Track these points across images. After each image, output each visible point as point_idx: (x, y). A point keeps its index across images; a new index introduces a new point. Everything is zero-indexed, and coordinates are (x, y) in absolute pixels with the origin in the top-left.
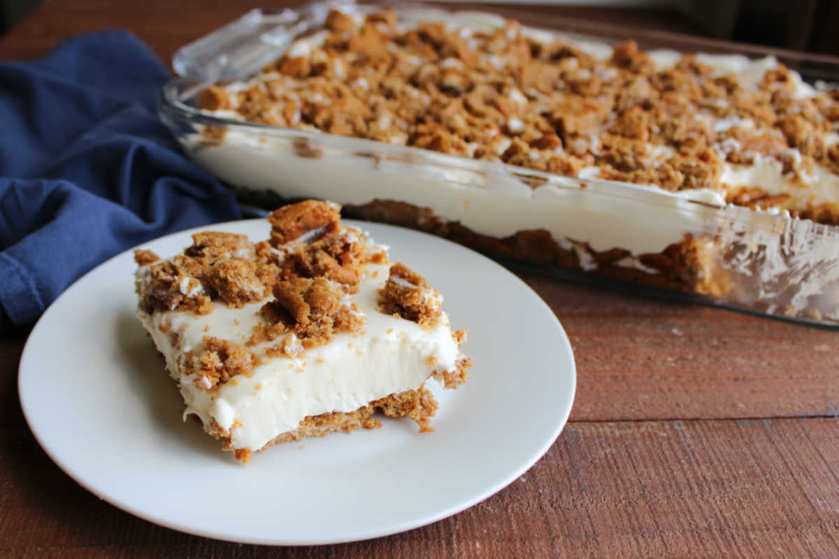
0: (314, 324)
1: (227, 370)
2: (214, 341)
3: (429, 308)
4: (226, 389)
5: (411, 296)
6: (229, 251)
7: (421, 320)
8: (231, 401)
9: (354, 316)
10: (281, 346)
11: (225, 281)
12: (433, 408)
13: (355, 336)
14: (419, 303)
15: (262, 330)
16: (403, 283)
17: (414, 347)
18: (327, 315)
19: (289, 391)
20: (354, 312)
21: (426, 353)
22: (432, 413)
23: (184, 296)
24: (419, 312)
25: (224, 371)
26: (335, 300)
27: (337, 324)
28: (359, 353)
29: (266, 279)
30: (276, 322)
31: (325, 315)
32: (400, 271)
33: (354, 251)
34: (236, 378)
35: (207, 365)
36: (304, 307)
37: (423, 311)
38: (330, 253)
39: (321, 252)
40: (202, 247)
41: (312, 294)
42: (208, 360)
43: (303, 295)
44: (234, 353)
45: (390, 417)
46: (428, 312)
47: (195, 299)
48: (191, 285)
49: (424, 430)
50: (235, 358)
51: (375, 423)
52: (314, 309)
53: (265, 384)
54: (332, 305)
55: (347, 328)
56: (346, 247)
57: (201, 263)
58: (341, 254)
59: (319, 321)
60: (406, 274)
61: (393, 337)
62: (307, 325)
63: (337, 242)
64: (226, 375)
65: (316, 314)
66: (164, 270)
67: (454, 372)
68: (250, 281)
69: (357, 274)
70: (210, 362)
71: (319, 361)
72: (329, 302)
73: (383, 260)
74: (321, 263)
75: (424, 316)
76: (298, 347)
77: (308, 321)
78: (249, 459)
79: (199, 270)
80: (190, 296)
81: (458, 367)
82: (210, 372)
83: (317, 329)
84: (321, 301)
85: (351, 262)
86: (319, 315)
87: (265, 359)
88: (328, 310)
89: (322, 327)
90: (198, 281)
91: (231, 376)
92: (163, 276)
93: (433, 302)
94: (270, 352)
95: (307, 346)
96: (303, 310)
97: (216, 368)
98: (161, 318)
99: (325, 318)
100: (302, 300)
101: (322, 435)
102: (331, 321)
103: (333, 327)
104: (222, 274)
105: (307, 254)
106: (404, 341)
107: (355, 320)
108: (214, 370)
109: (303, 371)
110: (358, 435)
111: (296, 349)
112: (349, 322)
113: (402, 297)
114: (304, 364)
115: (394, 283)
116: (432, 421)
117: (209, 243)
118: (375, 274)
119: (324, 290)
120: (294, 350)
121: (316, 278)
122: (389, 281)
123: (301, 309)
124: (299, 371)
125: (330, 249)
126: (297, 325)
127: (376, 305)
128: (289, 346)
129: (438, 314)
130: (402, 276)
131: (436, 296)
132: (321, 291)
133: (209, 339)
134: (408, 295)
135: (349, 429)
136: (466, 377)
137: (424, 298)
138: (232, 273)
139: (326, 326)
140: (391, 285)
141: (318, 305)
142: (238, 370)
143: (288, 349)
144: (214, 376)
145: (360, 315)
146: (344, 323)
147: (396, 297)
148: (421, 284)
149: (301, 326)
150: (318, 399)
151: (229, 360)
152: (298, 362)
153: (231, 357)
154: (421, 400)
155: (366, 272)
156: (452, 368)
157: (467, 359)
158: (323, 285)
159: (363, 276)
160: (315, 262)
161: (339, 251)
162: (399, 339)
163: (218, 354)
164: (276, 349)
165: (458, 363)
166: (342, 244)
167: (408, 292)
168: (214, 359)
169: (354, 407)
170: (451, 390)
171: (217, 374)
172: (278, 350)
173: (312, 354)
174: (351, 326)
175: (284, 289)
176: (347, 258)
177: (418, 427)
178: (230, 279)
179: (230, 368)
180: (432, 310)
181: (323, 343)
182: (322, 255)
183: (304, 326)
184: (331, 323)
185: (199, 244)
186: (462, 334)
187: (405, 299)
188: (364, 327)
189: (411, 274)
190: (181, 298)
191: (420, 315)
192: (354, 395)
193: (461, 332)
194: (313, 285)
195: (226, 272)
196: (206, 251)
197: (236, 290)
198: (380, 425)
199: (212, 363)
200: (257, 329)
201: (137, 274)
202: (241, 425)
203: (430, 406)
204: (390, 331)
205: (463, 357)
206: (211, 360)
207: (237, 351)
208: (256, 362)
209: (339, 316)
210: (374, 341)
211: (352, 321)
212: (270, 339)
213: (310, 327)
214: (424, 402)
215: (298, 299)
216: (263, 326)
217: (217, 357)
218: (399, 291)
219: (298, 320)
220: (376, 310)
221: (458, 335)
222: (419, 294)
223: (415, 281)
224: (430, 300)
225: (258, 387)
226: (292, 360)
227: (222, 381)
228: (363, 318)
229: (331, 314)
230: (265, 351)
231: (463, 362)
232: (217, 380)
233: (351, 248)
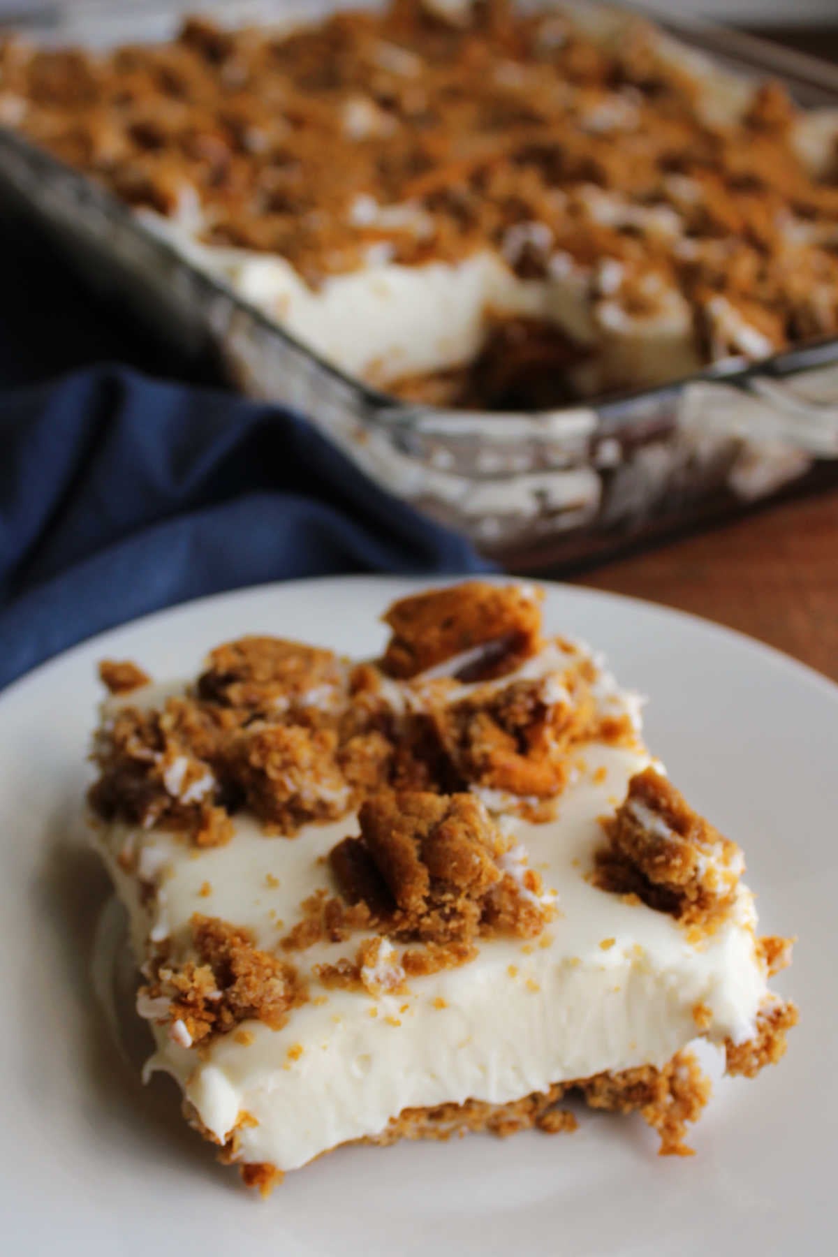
0: (434, 914)
1: (232, 1008)
2: (212, 929)
3: (707, 888)
4: (225, 1050)
5: (667, 864)
6: (285, 692)
7: (686, 916)
8: (235, 1074)
9: (528, 904)
10: (354, 962)
11: (261, 773)
12: (695, 1102)
13: (527, 951)
14: (683, 881)
15: (322, 910)
16: (655, 825)
17: (660, 981)
18: (468, 896)
19: (366, 1061)
20: (527, 895)
21: (687, 995)
22: (695, 1113)
23: (175, 800)
24: (683, 896)
25: (223, 1008)
26: (489, 864)
27: (489, 917)
28: (532, 988)
29: (354, 771)
30: (353, 900)
31: (463, 895)
32: (651, 791)
33: (555, 720)
34: (249, 1028)
35: (186, 995)
36: (416, 874)
37: (693, 896)
38: (501, 723)
39: (483, 719)
40: (230, 678)
41: (439, 844)
42: (190, 985)
43: (417, 842)
44: (248, 975)
45: (600, 1111)
46: (703, 899)
47: (196, 807)
48: (190, 777)
49: (670, 1150)
50: (247, 984)
51: (563, 1122)
52: (438, 882)
53: (311, 1047)
54: (479, 878)
55: (511, 931)
56: (539, 712)
57: (217, 721)
58: (527, 726)
59: (447, 910)
60: (664, 802)
61: (615, 959)
62: (421, 916)
63: (521, 698)
64: (227, 1017)
65: (443, 892)
66: (139, 732)
67: (747, 1044)
68: (318, 777)
69: (558, 773)
70: (193, 988)
71: (440, 1004)
72: (474, 869)
73: (623, 740)
74: (476, 750)
75: (694, 908)
76: (392, 971)
77: (422, 907)
78: (273, 1184)
79: (211, 739)
80: (186, 800)
81: (760, 1030)
82: (191, 1010)
83: (442, 927)
84: (455, 864)
85: (545, 750)
86: (449, 897)
87: (316, 991)
88: (469, 886)
89: (453, 924)
90: (206, 768)
91: (239, 1020)
92: (136, 748)
93: (718, 877)
94: (330, 976)
95: (413, 966)
96: (412, 882)
97: (206, 1000)
98: (125, 840)
99: (461, 903)
100: (414, 854)
101: (444, 1137)
102: (475, 910)
103: (480, 923)
104: (255, 759)
105: (451, 718)
106: (640, 967)
107: (531, 914)
108: (202, 1005)
109: (397, 1024)
110: (524, 1143)
111: (388, 976)
112: (515, 916)
113: (646, 861)
114: (404, 1008)
115: (633, 819)
116: (690, 1133)
117: (244, 674)
118: (600, 775)
119: (467, 833)
120: (382, 976)
121: (456, 796)
122: (624, 812)
123: (408, 880)
124: (391, 1022)
125: (503, 713)
126: (398, 915)
127: (589, 865)
128: (373, 967)
129: (728, 902)
130: (654, 805)
131: (726, 861)
132: (460, 836)
133: (205, 922)
134: (660, 859)
135: (503, 1130)
136: (777, 1051)
137: (696, 869)
138: (276, 759)
139: (462, 922)
140: (627, 823)
141: (449, 873)
142: (251, 1013)
143: (368, 973)
144: (200, 1019)
145: (543, 899)
146: (504, 918)
147: (635, 857)
148: (694, 833)
149: (405, 916)
150: (433, 1076)
151: (236, 989)
152: (390, 1004)
153: (240, 981)
154: (672, 1079)
155: (581, 768)
156: (746, 1031)
157: (784, 1010)
158: (465, 821)
159: (573, 776)
160: (465, 742)
161: (523, 720)
162: (629, 963)
163: (212, 971)
164: (341, 970)
165: (762, 1020)
166: (530, 704)
167: (659, 852)
168: (204, 982)
169: (519, 1092)
170: (740, 1079)
171: (206, 1016)
172: (345, 973)
173: (422, 987)
174: (521, 926)
175: (381, 819)
176: (539, 736)
177: (657, 1142)
178: (272, 773)
179: (235, 1005)
180: (713, 895)
181: (449, 965)
182: (482, 728)
183: (413, 917)
184: (475, 916)
185: (222, 670)
186: (782, 946)
187: (654, 867)
188: (550, 929)
189: (675, 805)
190: (166, 803)
191: (684, 904)
192: (517, 1069)
193: (777, 945)
194: (447, 816)
195: (264, 757)
196: (234, 692)
197: (283, 797)
198: (571, 1125)
199: (197, 990)
200: (311, 905)
201: (104, 712)
202: (255, 1123)
203: (689, 1096)
204: (607, 944)
205: (779, 1002)
206: (196, 985)
207: (254, 969)
208: (296, 994)
209: (495, 898)
210: (568, 966)
211: (523, 914)
212: (335, 939)
213: (427, 921)
214: (678, 1085)
215: (406, 852)
216: (327, 899)
217: (211, 978)
218: (640, 845)
219: (400, 903)
220: (586, 878)
221: (770, 951)
222: (686, 862)
223: (680, 824)
224: (709, 874)
225: (294, 1054)
226: (377, 999)
227: (218, 1030)
228: (548, 908)
229: (476, 895)
230: (318, 972)
231: (774, 1017)
232: (207, 1028)
233: (550, 715)
